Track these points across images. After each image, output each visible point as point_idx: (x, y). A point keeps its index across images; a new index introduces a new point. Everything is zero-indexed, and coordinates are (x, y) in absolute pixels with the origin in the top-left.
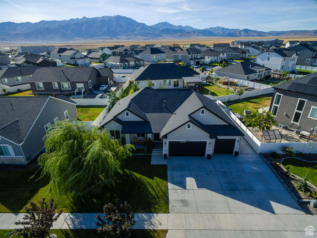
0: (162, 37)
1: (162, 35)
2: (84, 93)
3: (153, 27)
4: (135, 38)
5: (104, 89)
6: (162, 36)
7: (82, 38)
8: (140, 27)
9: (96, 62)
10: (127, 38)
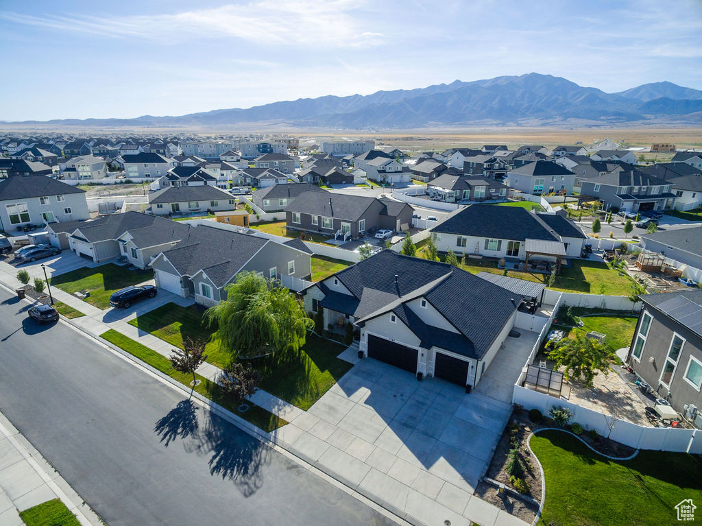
0: (642, 121)
1: (644, 115)
2: (348, 239)
3: (622, 95)
4: (562, 123)
5: (382, 237)
6: (644, 118)
7: (440, 123)
8: (581, 99)
9: (422, 181)
10: (542, 122)
